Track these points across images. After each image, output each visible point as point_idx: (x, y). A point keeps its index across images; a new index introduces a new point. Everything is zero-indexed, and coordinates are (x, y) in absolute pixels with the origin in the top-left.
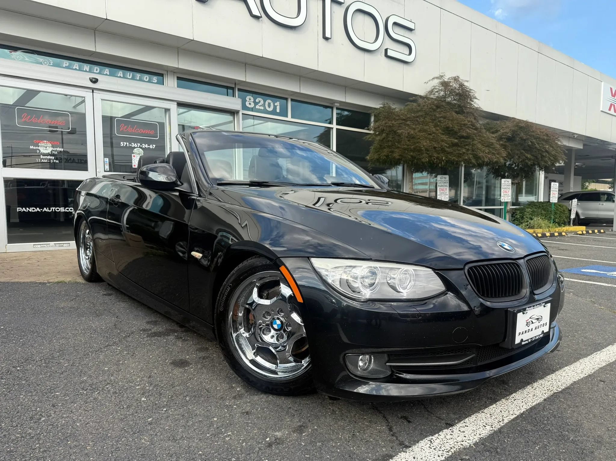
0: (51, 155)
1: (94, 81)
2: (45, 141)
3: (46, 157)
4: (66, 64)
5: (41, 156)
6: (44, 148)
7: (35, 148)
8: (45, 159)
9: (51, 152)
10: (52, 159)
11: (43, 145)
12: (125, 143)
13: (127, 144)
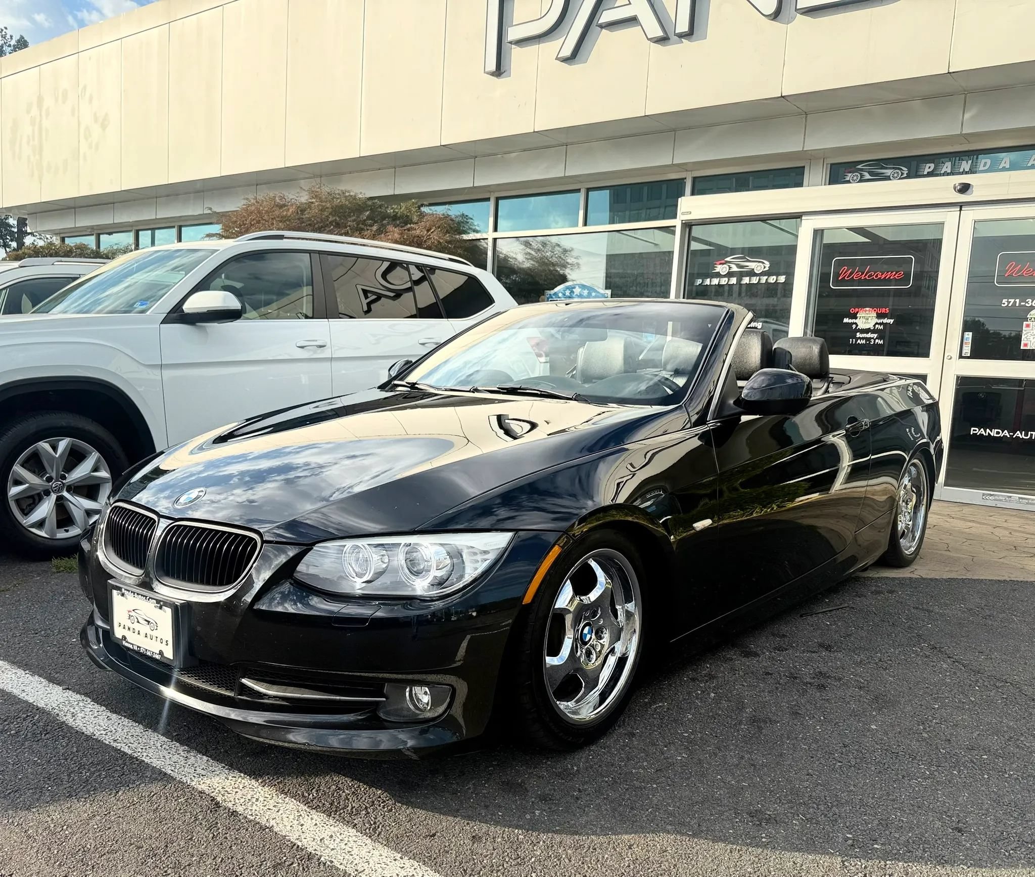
0: (874, 331)
1: (965, 188)
2: (867, 309)
3: (865, 335)
4: (929, 167)
5: (858, 334)
6: (864, 320)
7: (850, 321)
8: (863, 338)
9: (874, 326)
10: (873, 338)
11: (864, 315)
12: (1012, 301)
13: (1015, 302)
